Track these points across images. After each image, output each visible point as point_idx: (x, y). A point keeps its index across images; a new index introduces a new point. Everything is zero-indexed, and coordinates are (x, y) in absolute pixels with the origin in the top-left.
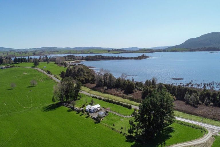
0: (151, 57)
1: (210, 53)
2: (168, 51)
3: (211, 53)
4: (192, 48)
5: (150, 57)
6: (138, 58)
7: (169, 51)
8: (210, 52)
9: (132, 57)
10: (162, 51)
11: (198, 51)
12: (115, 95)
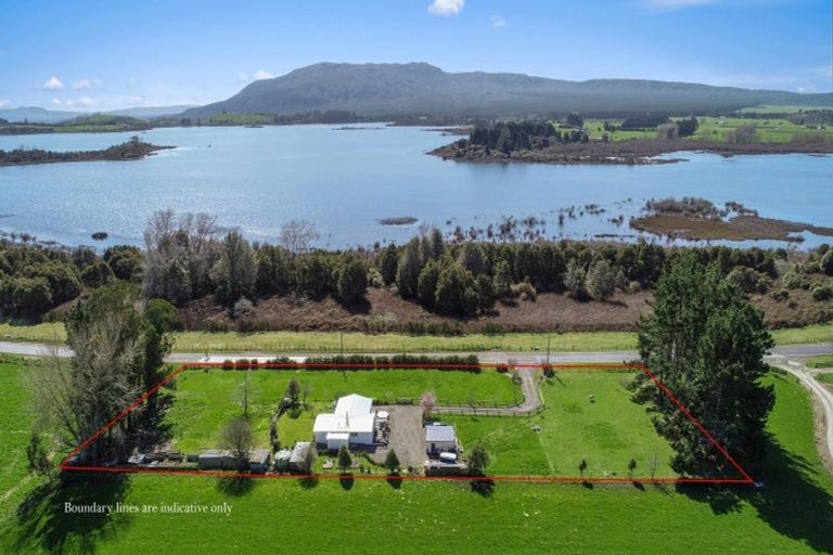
0: (170, 147)
1: (343, 129)
2: (199, 125)
3: (347, 128)
4: (281, 114)
5: (164, 148)
6: (123, 154)
7: (205, 125)
8: (344, 126)
9: (90, 150)
10: (176, 125)
11: (299, 123)
12: (314, 327)
